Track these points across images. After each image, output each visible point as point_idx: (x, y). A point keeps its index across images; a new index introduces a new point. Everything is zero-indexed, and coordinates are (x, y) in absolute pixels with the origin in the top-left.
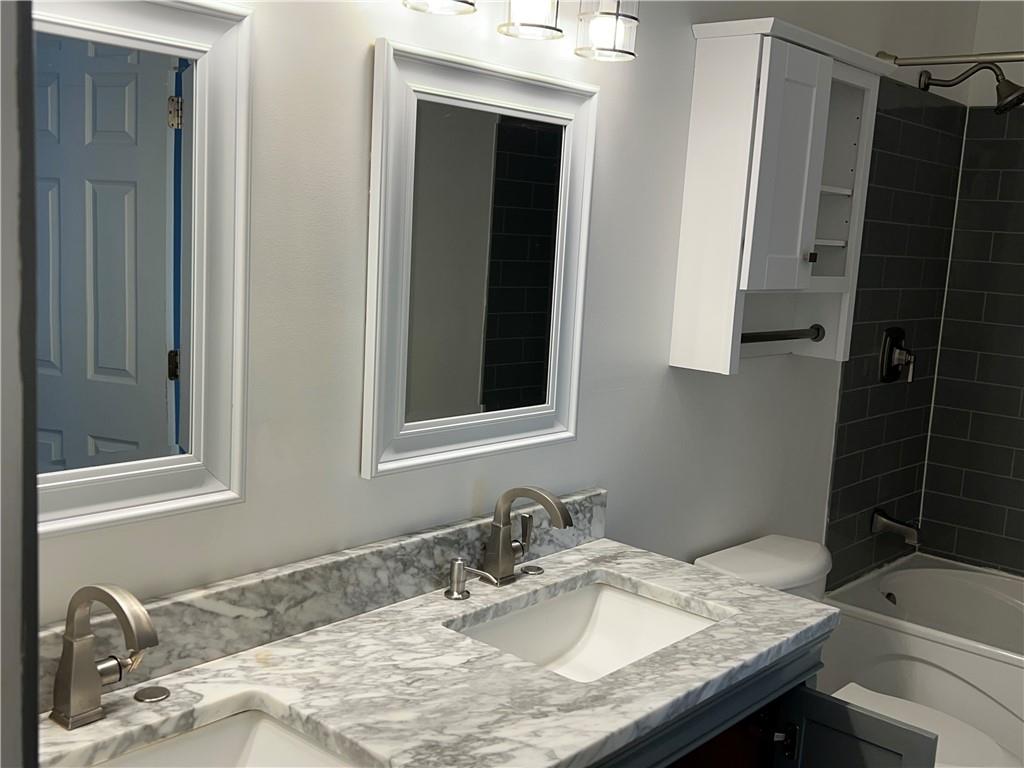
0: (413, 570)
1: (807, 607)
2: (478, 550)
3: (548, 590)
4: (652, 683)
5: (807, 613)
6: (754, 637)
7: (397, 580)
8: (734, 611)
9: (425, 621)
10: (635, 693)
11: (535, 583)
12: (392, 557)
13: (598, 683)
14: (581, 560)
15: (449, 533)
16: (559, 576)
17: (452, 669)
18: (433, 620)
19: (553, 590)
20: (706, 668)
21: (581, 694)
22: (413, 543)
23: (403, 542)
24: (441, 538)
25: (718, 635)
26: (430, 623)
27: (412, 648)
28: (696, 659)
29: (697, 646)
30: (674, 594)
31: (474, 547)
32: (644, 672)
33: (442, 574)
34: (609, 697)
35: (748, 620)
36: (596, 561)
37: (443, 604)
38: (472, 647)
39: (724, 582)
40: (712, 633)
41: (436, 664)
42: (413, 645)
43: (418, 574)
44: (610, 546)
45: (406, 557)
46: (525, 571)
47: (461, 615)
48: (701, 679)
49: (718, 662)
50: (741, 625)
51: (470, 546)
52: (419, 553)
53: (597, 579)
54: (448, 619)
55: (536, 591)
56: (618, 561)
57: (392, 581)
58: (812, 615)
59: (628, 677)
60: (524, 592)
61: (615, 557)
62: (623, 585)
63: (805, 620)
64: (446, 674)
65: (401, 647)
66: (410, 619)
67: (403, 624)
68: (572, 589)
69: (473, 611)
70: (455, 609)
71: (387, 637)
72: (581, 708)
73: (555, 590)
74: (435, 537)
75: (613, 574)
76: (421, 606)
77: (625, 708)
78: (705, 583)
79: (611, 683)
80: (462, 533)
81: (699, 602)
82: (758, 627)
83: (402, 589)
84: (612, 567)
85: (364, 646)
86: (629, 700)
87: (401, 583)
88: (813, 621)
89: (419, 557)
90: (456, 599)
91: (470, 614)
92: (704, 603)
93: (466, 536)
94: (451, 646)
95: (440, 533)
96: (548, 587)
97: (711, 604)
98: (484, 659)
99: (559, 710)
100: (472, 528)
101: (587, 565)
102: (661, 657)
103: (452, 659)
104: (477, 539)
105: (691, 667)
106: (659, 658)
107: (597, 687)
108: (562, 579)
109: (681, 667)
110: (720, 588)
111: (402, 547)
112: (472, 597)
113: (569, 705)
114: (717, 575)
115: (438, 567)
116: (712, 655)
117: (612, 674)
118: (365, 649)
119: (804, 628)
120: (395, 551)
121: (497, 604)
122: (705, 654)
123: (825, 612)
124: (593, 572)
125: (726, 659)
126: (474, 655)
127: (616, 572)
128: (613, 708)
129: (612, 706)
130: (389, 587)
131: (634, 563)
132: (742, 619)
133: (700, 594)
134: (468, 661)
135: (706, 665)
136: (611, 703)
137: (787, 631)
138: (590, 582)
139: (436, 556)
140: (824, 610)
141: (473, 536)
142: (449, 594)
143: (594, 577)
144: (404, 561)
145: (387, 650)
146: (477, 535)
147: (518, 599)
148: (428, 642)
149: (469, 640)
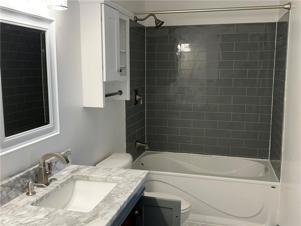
0: (14, 189)
1: (140, 172)
2: (34, 177)
3: (61, 185)
4: (109, 207)
5: (141, 174)
6: (130, 185)
7: (9, 193)
8: (121, 178)
9: (24, 206)
10: (105, 211)
11: (56, 184)
12: (7, 186)
13: (93, 211)
14: (68, 173)
15: (25, 173)
16: (63, 180)
17: (42, 219)
18: (27, 204)
19: (62, 185)
20: (122, 198)
21: (89, 216)
22: (13, 179)
23: (10, 180)
24: (22, 176)
25: (121, 187)
26: (26, 206)
27: (24, 216)
28: (118, 196)
29: (116, 192)
30: (101, 177)
31: (33, 177)
32: (105, 204)
33: (24, 188)
34: (98, 214)
35: (126, 180)
36: (73, 172)
37: (27, 198)
38: (46, 210)
39: (114, 170)
40: (118, 186)
41: (36, 219)
42: (23, 215)
43: (16, 190)
44: (74, 167)
45: (11, 185)
46: (51, 181)
47: (36, 200)
48: (122, 201)
49: (124, 195)
50: (125, 182)
51: (32, 176)
52: (16, 182)
53: (74, 178)
54: (32, 202)
55: (57, 186)
56: (79, 171)
57: (8, 194)
58: (143, 175)
59: (101, 207)
60: (54, 188)
61: (78, 170)
62: (83, 178)
63: (141, 176)
64: (41, 222)
65: (19, 217)
66: (18, 206)
67: (16, 208)
68: (68, 183)
69: (39, 198)
70: (33, 199)
71: (12, 214)
72: (91, 221)
73: (63, 184)
74: (20, 176)
75: (80, 175)
76: (20, 200)
77: (105, 216)
78: (109, 172)
79: (97, 210)
80: (29, 172)
81: (109, 178)
82: (130, 181)
83: (11, 196)
84: (78, 173)
85: (5, 220)
86: (105, 214)
87: (11, 194)
88: (144, 176)
89: (16, 184)
90: (31, 195)
91: (39, 199)
92: (111, 178)
93: (30, 173)
94: (38, 212)
95: (21, 174)
96: (61, 184)
97: (113, 178)
98: (51, 213)
99: (85, 223)
100: (32, 170)
101: (70, 174)
102: (108, 197)
103: (40, 216)
104: (34, 174)
105: (117, 198)
106: (107, 198)
107: (93, 213)
108: (64, 181)
109: (115, 199)
110: (114, 172)
111: (10, 182)
112: (36, 193)
113: (87, 221)
114: (111, 168)
115: (22, 186)
116: (122, 193)
117: (95, 207)
118: (6, 220)
119: (142, 179)
120: (7, 183)
121: (46, 194)
122: (120, 193)
123: (145, 173)
124: (73, 176)
125: (126, 193)
126: (47, 213)
127: (81, 174)
128: (101, 218)
129: (101, 217)
130: (7, 196)
131: (85, 170)
132: (124, 180)
133: (109, 175)
134: (46, 215)
135: (122, 197)
136: (100, 216)
137: (138, 181)
138: (73, 180)
139: (21, 182)
140: (145, 172)
141: (32, 173)
142: (28, 194)
143: (73, 177)
144: (11, 186)
145: (15, 219)
146: (34, 172)
147: (52, 191)
148: (28, 212)
149: (43, 208)
